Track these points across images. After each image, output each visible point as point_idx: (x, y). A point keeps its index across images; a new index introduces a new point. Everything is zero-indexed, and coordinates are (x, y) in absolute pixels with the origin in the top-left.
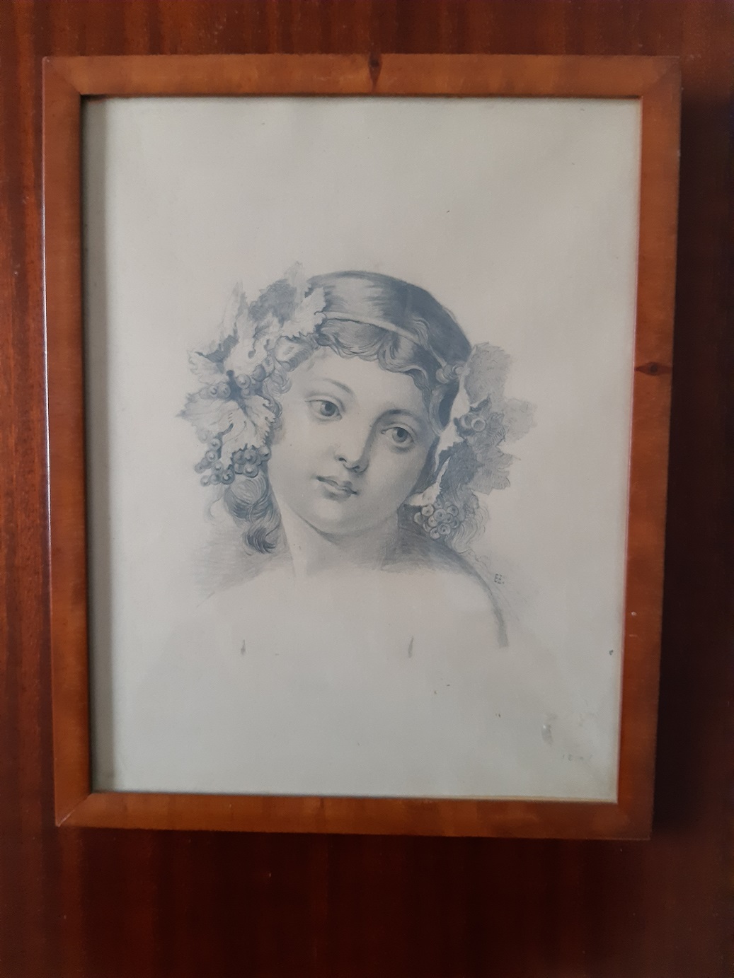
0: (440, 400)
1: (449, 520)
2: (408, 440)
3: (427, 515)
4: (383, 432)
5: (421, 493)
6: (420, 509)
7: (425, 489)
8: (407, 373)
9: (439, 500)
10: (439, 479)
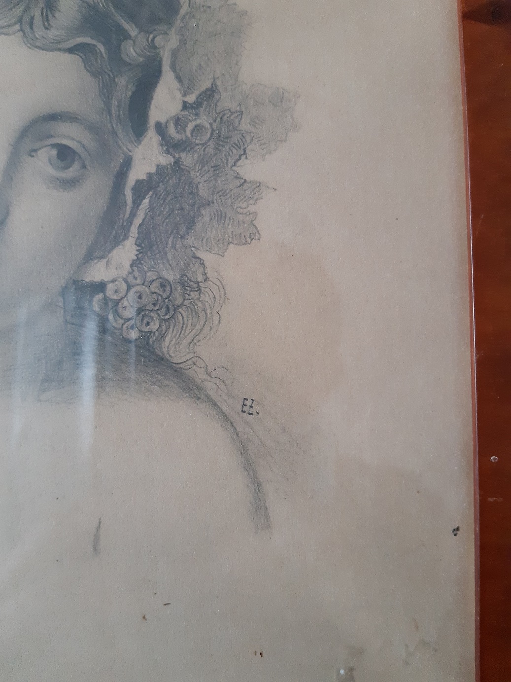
0: (130, 93)
1: (154, 304)
2: (76, 166)
3: (115, 297)
4: (32, 152)
5: (102, 257)
6: (101, 287)
7: (109, 252)
8: (70, 50)
9: (135, 268)
10: (134, 230)
